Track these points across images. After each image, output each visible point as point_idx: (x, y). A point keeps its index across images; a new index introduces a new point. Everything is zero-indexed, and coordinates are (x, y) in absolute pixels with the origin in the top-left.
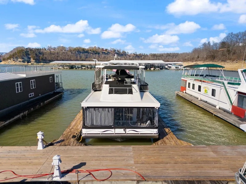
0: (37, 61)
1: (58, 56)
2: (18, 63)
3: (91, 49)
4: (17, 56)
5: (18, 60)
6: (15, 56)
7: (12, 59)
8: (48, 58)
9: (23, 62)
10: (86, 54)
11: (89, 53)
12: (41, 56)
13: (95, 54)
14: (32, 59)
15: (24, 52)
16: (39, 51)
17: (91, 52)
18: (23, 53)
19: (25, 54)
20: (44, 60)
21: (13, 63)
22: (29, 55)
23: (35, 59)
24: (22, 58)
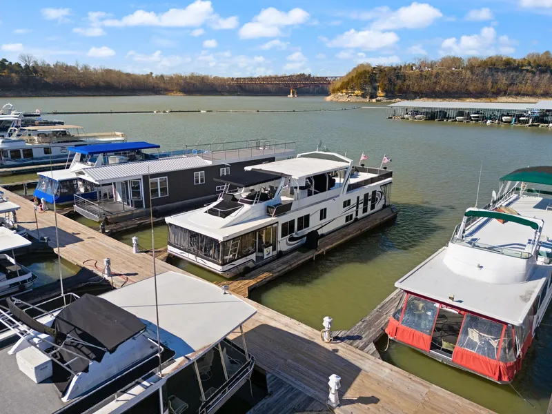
0: (390, 95)
1: (436, 83)
2: (353, 99)
3: (532, 61)
4: (353, 84)
5: (354, 93)
6: (351, 85)
7: (344, 91)
8: (413, 87)
9: (363, 96)
10: (512, 74)
11: (522, 71)
12: (399, 82)
13: (542, 72)
14: (380, 91)
15: (368, 75)
16: (397, 71)
17: (529, 68)
18: (366, 77)
19: (367, 80)
20: (405, 92)
21: (345, 99)
22: (376, 81)
23: (386, 91)
24: (363, 89)
